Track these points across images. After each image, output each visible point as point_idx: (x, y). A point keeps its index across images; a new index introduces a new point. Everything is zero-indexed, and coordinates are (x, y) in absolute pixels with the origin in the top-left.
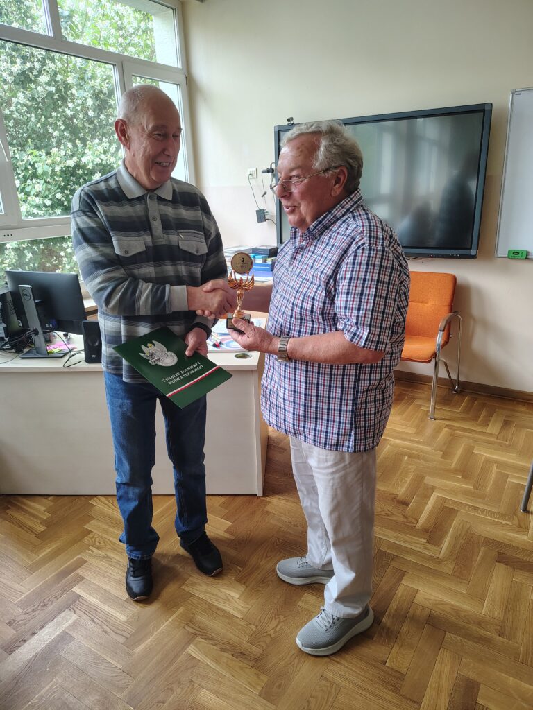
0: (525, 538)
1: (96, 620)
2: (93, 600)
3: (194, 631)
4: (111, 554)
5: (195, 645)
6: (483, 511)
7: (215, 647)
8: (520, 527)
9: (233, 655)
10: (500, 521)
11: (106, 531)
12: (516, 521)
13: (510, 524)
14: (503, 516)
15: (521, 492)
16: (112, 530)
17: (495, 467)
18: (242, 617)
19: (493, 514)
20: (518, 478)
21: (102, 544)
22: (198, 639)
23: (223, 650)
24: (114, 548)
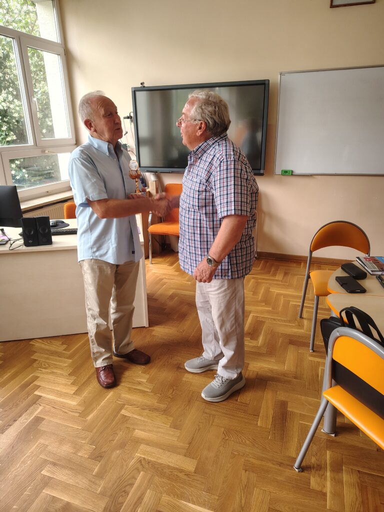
0: (303, 331)
1: (56, 407)
2: (50, 397)
3: (123, 403)
4: (55, 371)
5: (126, 410)
6: (279, 320)
7: (138, 409)
8: (299, 326)
9: (150, 411)
10: (289, 324)
11: (47, 358)
12: (297, 323)
13: (294, 325)
14: (290, 321)
15: (298, 308)
16: (52, 357)
17: (282, 297)
18: (150, 391)
19: (284, 321)
20: (296, 302)
21: (47, 366)
22: (126, 406)
23: (144, 409)
24: (56, 367)
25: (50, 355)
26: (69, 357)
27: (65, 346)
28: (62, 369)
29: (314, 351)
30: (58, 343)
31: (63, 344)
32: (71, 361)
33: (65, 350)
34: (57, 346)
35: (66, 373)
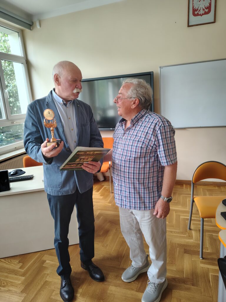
0: (192, 241)
4: (11, 288)
6: (174, 232)
8: (189, 236)
10: (182, 235)
11: (7, 277)
12: (187, 234)
13: (185, 236)
14: (182, 233)
16: (10, 275)
17: (174, 212)
19: (178, 233)
20: (184, 216)
21: (6, 284)
24: (13, 285)
25: (8, 273)
26: (23, 275)
27: (21, 264)
28: (17, 286)
29: (203, 258)
30: (16, 261)
31: (19, 262)
32: (24, 278)
33: (20, 268)
34: (15, 265)
35: (19, 290)
